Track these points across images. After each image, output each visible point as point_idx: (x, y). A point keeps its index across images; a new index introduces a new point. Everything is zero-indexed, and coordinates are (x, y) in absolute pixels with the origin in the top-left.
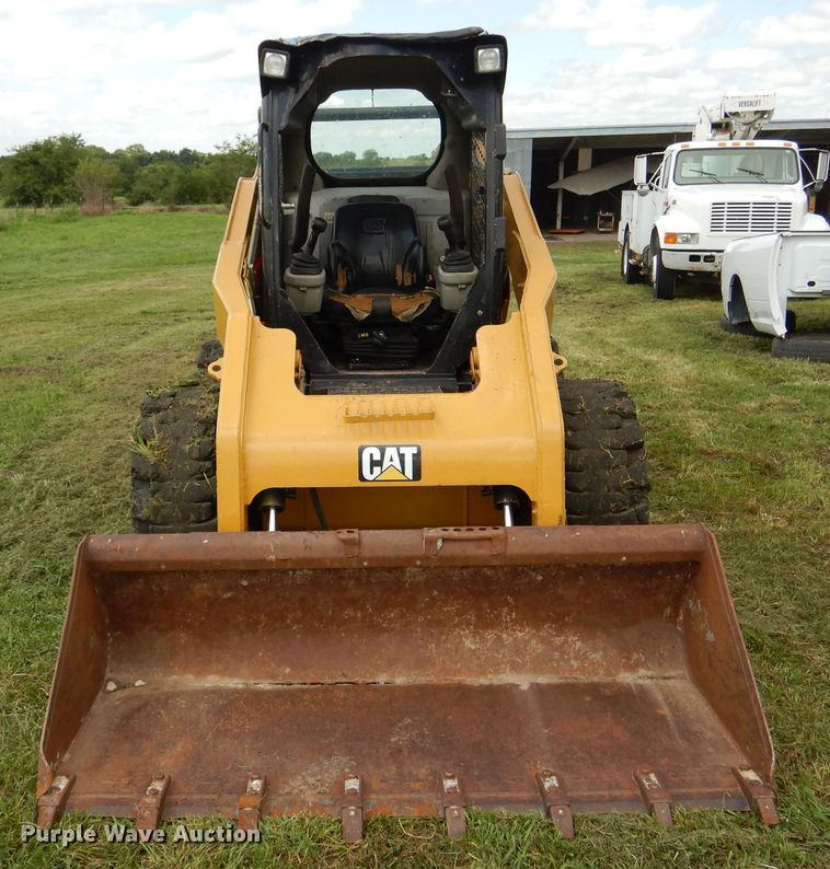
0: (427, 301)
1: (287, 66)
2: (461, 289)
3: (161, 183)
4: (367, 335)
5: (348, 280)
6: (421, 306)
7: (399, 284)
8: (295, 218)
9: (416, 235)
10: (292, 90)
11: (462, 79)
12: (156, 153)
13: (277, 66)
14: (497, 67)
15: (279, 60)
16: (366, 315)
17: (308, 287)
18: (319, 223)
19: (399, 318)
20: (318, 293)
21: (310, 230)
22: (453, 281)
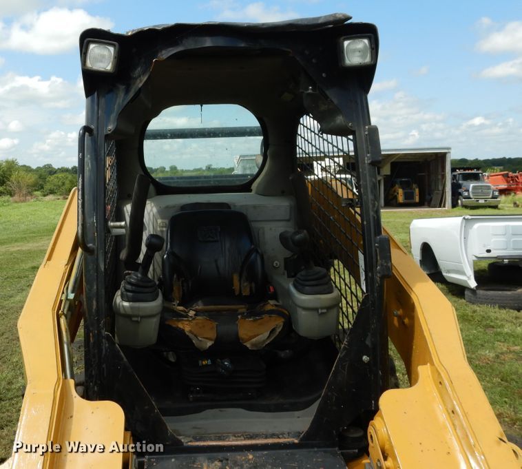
0: (278, 323)
1: (115, 58)
2: (322, 313)
3: (60, 183)
4: (209, 362)
5: (183, 290)
6: (273, 331)
7: (237, 293)
8: (127, 238)
9: (252, 242)
10: (122, 87)
11: (324, 75)
12: (58, 169)
13: (103, 58)
14: (368, 60)
15: (106, 53)
16: (209, 344)
17: (142, 317)
18: (154, 240)
19: (248, 345)
20: (155, 322)
21: (144, 249)
22: (310, 305)
